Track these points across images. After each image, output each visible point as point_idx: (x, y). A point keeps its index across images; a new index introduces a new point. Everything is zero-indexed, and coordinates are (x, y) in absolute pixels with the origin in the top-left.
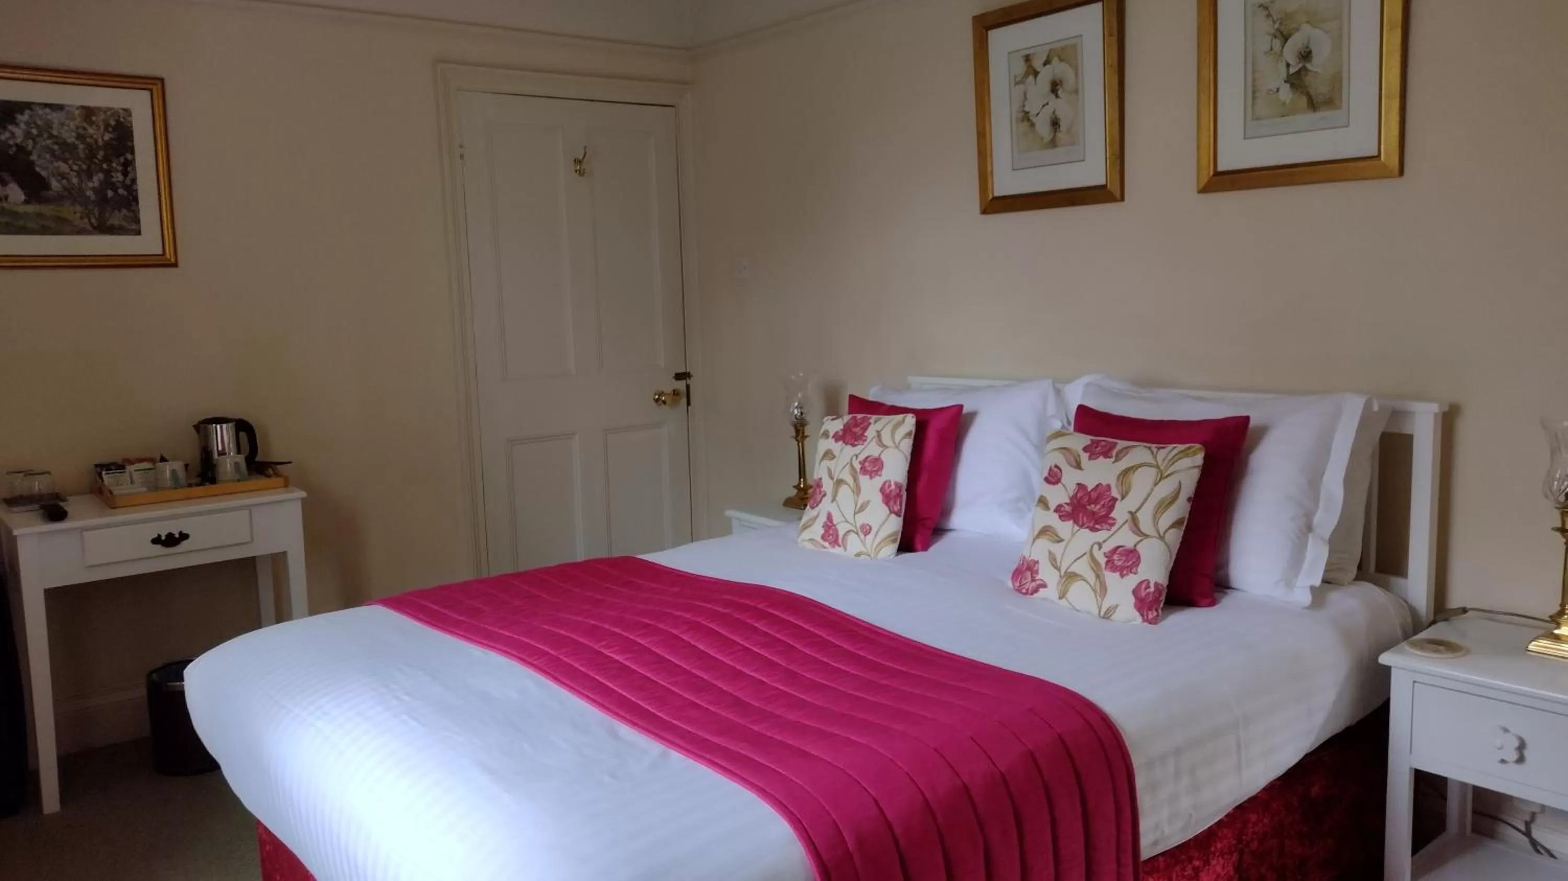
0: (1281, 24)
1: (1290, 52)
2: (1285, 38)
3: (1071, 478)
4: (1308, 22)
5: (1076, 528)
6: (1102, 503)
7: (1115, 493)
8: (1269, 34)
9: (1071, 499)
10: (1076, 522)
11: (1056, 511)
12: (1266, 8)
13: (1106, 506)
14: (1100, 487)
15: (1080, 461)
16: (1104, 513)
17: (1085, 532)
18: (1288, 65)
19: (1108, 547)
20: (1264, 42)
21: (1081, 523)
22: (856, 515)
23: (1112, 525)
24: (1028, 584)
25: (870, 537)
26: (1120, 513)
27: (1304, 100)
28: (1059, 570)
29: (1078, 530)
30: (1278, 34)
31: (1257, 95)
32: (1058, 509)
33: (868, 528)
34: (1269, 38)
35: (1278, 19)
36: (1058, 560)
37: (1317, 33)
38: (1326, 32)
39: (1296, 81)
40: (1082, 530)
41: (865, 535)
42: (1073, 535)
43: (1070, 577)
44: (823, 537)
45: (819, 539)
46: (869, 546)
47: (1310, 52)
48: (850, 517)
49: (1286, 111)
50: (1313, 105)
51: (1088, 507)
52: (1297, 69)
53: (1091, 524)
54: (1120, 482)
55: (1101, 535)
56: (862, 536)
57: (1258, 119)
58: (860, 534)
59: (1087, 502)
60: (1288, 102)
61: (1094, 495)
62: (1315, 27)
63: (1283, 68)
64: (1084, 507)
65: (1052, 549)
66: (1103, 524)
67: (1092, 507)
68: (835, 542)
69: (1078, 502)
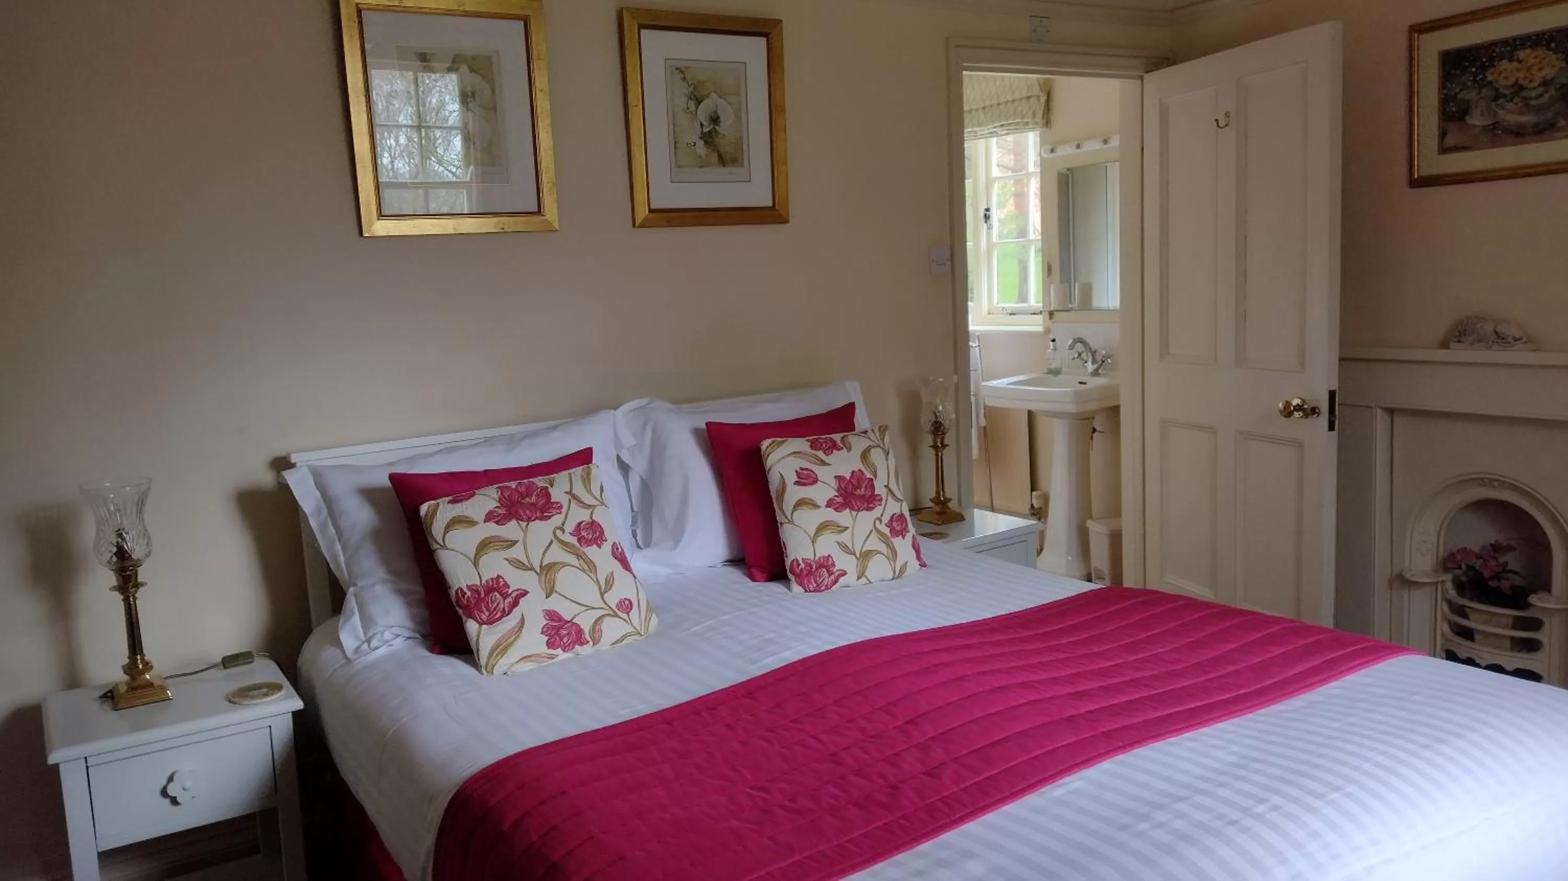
0: (694, 88)
1: (703, 113)
2: (698, 102)
3: (827, 475)
4: (716, 92)
5: (854, 513)
6: (864, 485)
7: (869, 475)
8: (685, 94)
9: (838, 491)
10: (852, 509)
11: (828, 506)
12: (682, 72)
13: (868, 487)
14: (855, 474)
15: (820, 458)
16: (869, 493)
17: (863, 514)
18: (702, 125)
19: (886, 519)
20: (682, 102)
21: (856, 508)
22: (605, 596)
23: (881, 500)
24: (826, 579)
25: (634, 613)
26: (880, 489)
27: (714, 158)
28: (854, 554)
29: (857, 514)
30: (693, 97)
31: (678, 145)
32: (830, 503)
33: (627, 602)
34: (685, 99)
35: (692, 84)
36: (850, 547)
37: (721, 102)
38: (729, 103)
39: (709, 138)
40: (860, 513)
41: (628, 613)
42: (854, 520)
43: (866, 556)
44: (550, 645)
45: (543, 649)
46: (636, 624)
47: (718, 117)
48: (596, 601)
49: (702, 164)
50: (723, 161)
51: (856, 493)
52: (708, 130)
53: (866, 505)
54: (866, 465)
55: (877, 511)
56: (625, 616)
57: (680, 167)
58: (620, 614)
59: (852, 489)
60: (703, 156)
61: (855, 482)
62: (721, 97)
63: (698, 126)
64: (852, 493)
65: (840, 540)
66: (874, 502)
67: (858, 492)
68: (579, 639)
69: (846, 492)
